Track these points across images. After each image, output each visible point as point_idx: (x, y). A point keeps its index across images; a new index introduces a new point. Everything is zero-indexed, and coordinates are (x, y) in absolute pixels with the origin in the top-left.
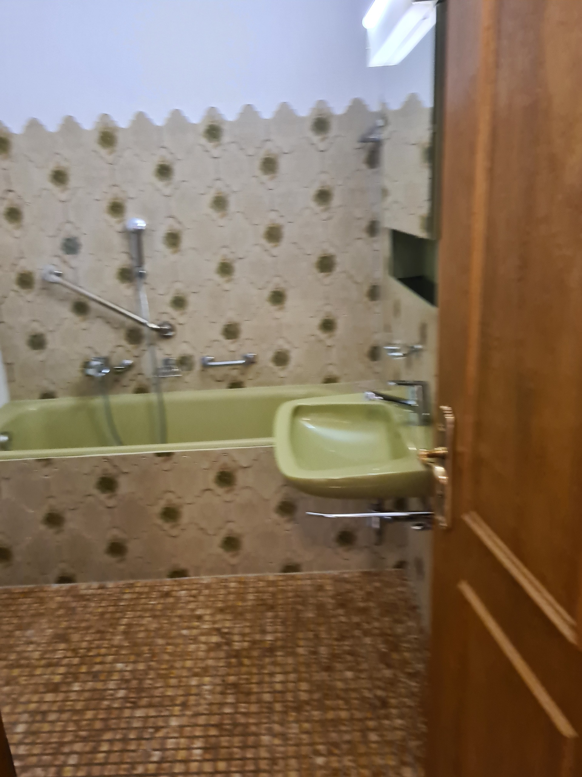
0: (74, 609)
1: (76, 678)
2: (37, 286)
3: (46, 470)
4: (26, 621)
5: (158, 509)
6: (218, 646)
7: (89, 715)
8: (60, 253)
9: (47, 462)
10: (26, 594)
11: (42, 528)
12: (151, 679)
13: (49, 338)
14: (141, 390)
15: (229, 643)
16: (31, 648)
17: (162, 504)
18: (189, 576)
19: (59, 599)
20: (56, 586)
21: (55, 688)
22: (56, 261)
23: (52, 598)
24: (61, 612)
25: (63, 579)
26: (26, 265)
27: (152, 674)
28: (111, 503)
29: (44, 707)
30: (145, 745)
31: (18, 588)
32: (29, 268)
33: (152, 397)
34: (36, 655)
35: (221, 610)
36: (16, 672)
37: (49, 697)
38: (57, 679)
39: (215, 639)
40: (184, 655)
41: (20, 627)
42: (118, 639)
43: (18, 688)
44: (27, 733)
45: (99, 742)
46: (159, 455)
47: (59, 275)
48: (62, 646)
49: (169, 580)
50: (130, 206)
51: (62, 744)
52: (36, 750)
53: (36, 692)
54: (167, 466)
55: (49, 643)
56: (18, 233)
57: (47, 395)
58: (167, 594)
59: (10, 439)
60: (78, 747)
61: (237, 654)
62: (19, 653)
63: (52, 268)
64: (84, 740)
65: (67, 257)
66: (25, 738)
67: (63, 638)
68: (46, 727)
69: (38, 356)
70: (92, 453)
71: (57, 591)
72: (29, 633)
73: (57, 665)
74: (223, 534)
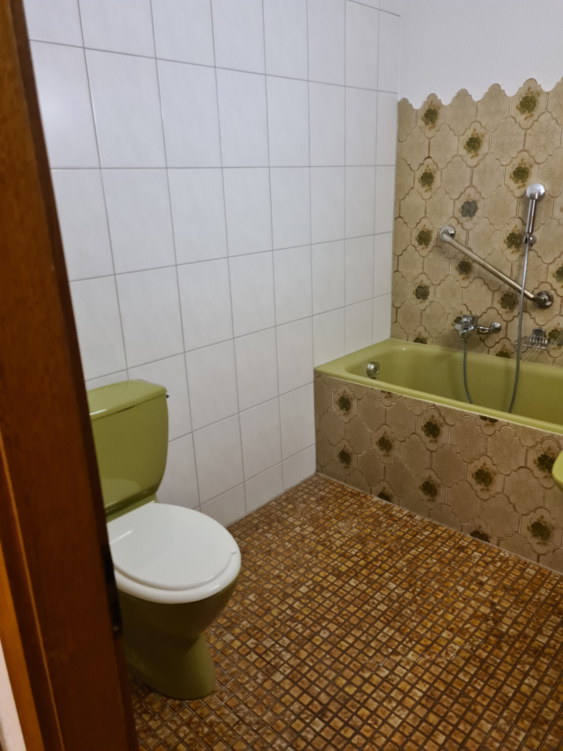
0: (381, 523)
1: (356, 576)
2: (432, 243)
3: (387, 402)
4: (344, 514)
5: (473, 468)
6: (485, 618)
7: (352, 609)
8: (459, 215)
9: (389, 395)
10: (353, 495)
11: (376, 447)
12: (411, 610)
13: (431, 290)
14: (503, 354)
15: (497, 622)
16: (337, 536)
17: (478, 465)
18: (489, 542)
19: (374, 510)
20: (376, 499)
21: (339, 575)
22: (454, 222)
23: (369, 507)
24: (371, 520)
25: (383, 495)
26: (426, 224)
27: (414, 607)
28: (433, 447)
29: (325, 584)
30: (379, 658)
31: (350, 488)
32: (429, 227)
33: (512, 363)
34: (338, 543)
35: (506, 589)
36: (320, 548)
37: (332, 579)
38: (344, 569)
39: (485, 610)
40: (450, 608)
41: (337, 517)
42: (401, 563)
43: (315, 560)
44: (305, 595)
45: (348, 633)
46: (484, 418)
47: (452, 235)
48: (359, 546)
49: (469, 538)
50: (534, 171)
51: (323, 618)
52: (306, 612)
53: (325, 569)
54: (490, 431)
55: (350, 539)
56: (427, 196)
57: (420, 340)
58: (461, 549)
59: (376, 369)
60: (332, 627)
61: (500, 636)
62: (329, 536)
63: (447, 228)
64: (339, 625)
65: (463, 219)
66: (302, 597)
67: (362, 540)
68: (319, 599)
69: (420, 305)
70: (425, 398)
71: (375, 503)
72: (341, 524)
73: (349, 558)
74: (534, 518)
